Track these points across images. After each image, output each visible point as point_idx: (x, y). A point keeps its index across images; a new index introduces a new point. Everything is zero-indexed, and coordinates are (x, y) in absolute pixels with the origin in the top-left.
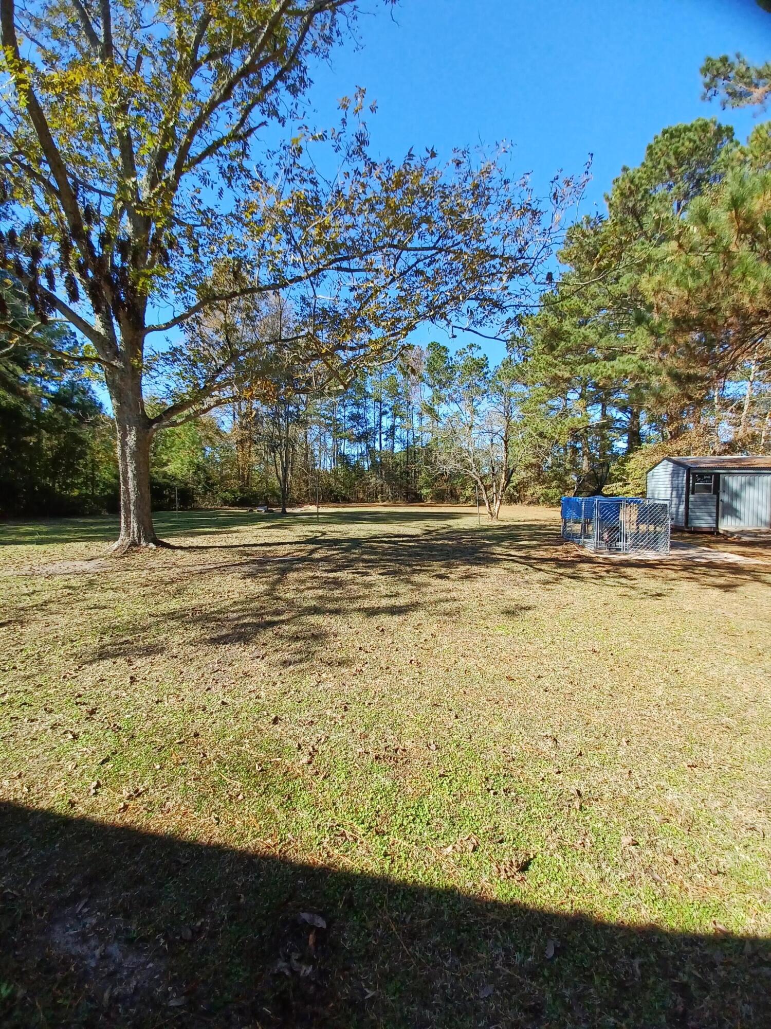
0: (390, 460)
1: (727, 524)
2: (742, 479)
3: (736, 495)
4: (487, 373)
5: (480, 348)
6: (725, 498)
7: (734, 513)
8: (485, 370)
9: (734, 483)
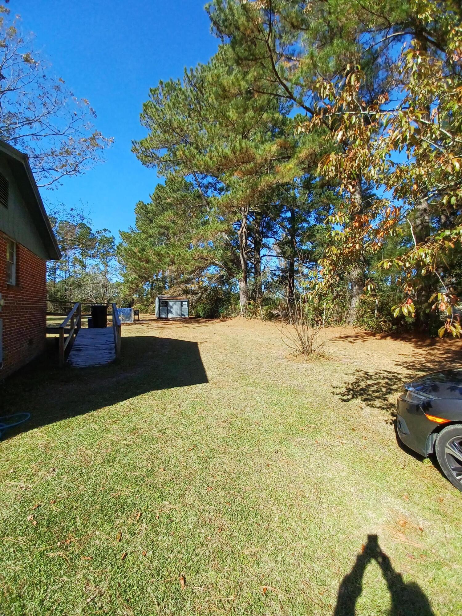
0: (53, 289)
1: (170, 316)
2: (173, 303)
3: (171, 307)
4: (114, 246)
5: (110, 232)
6: (169, 308)
7: (171, 312)
8: (113, 244)
9: (171, 303)
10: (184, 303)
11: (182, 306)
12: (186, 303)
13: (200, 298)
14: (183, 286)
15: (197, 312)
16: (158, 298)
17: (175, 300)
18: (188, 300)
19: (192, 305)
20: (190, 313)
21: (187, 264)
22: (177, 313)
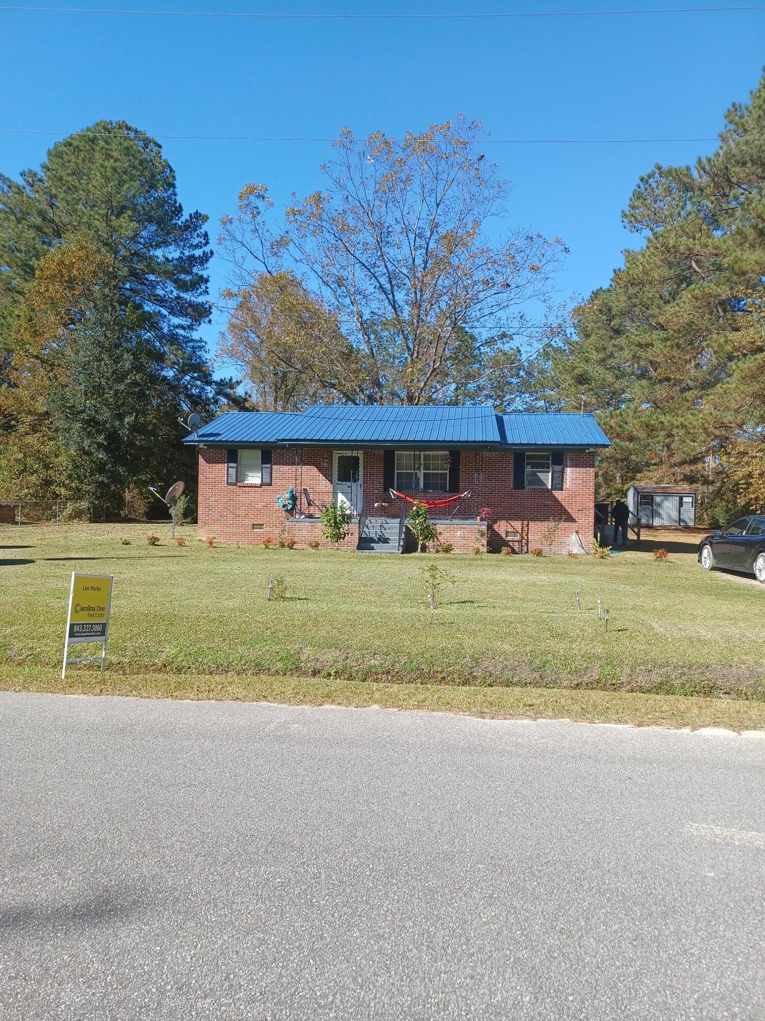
1: (657, 522)
2: (662, 497)
3: (659, 505)
6: (655, 507)
7: (659, 515)
9: (658, 499)
10: (685, 499)
11: (681, 504)
12: (690, 500)
13: (720, 489)
14: (687, 469)
15: (713, 518)
16: (635, 489)
17: (667, 494)
18: (694, 494)
19: (702, 504)
20: (698, 518)
21: (694, 441)
22: (669, 516)
